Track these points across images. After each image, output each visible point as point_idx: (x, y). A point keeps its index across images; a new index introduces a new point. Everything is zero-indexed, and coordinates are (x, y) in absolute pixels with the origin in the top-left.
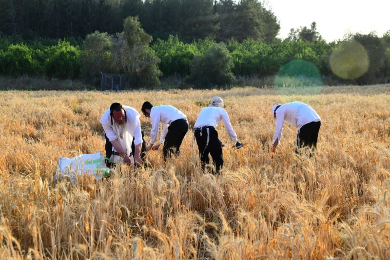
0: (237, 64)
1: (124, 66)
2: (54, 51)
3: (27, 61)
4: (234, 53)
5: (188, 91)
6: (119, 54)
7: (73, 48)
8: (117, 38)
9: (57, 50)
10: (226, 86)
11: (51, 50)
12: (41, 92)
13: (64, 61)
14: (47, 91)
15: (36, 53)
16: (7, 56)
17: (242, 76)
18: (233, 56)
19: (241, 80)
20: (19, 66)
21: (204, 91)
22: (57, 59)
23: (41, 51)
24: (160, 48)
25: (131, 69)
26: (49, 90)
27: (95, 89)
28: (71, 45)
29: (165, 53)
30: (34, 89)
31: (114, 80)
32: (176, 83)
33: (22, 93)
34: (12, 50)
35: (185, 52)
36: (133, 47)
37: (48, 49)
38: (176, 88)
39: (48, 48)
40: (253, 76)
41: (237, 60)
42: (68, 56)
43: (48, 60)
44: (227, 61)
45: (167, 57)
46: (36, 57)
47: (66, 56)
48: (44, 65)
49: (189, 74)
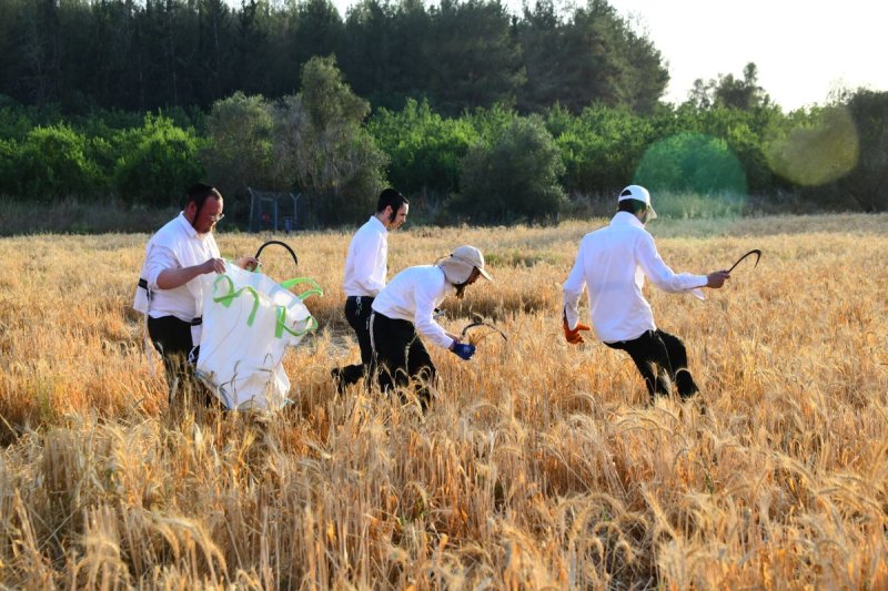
0: (571, 165)
1: (303, 174)
2: (135, 141)
3: (73, 164)
4: (564, 138)
5: (458, 230)
6: (291, 144)
7: (179, 134)
8: (287, 107)
9: (144, 138)
10: (548, 217)
11: (128, 139)
12: (111, 238)
13: (160, 164)
14: (125, 235)
15: (92, 145)
16: (28, 154)
17: (584, 193)
18: (561, 146)
19: (581, 203)
20: (55, 176)
21: (496, 229)
22: (143, 160)
23: (105, 141)
24: (385, 131)
25: (320, 179)
26: (129, 232)
27: (237, 230)
28: (175, 125)
29: (398, 142)
30: (92, 232)
31: (280, 208)
32: (427, 212)
33: (66, 239)
34: (37, 139)
35: (446, 138)
36: (324, 129)
37: (121, 136)
38: (427, 225)
39: (123, 134)
40: (610, 194)
41: (572, 155)
42: (170, 150)
43: (122, 161)
44: (548, 157)
45: (402, 151)
46: (94, 155)
47: (164, 152)
48: (112, 174)
49: (457, 191)
